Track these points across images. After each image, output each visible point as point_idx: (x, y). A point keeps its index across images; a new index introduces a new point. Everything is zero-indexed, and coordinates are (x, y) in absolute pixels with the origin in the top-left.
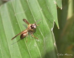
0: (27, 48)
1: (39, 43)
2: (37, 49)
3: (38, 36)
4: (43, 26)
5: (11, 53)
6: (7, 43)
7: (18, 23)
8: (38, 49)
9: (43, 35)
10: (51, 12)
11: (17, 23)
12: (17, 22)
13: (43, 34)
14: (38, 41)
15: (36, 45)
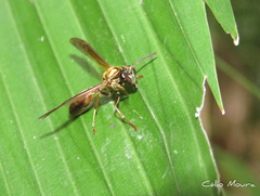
0: (99, 158)
1: (144, 147)
2: (137, 171)
3: (136, 116)
4: (157, 81)
5: (35, 172)
6: (15, 123)
7: (46, 40)
8: (143, 174)
9: (160, 119)
10: (189, 32)
11: (42, 39)
12: (44, 33)
13: (157, 113)
14: (140, 137)
15: (133, 152)
